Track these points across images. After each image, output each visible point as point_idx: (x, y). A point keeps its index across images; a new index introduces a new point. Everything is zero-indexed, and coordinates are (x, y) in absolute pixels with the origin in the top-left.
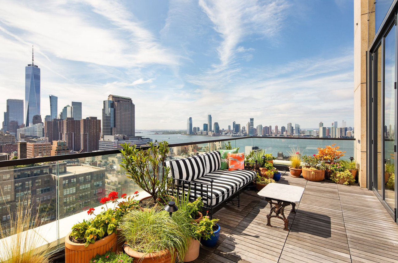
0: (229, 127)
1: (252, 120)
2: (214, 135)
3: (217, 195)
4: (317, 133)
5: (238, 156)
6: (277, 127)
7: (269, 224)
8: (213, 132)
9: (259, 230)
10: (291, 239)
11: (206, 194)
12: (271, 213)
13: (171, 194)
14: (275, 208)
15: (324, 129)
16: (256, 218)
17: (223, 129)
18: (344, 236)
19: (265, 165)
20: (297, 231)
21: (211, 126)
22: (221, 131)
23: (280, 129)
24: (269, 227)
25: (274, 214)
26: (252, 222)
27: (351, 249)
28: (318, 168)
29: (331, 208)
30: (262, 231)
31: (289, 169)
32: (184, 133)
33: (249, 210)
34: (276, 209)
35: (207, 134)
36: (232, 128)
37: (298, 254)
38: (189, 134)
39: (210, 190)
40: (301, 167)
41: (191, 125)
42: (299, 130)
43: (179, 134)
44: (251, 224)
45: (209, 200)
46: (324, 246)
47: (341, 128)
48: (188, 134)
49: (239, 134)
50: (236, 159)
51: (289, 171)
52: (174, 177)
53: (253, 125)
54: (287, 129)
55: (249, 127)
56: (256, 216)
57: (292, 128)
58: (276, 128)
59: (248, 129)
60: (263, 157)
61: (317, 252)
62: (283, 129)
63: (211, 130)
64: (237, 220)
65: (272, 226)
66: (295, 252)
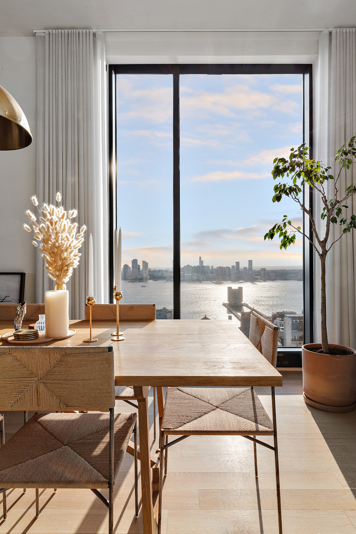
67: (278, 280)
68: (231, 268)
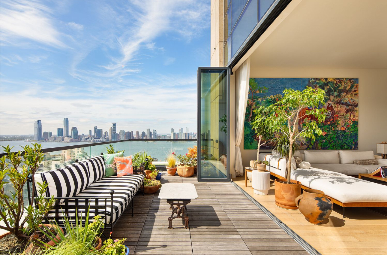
0: (90, 132)
1: (114, 125)
2: (72, 141)
3: (117, 209)
4: (169, 138)
5: (126, 159)
6: (138, 132)
7: (170, 227)
8: (71, 137)
9: (163, 236)
10: (194, 236)
11: (104, 210)
12: (173, 214)
13: (44, 221)
14: (177, 208)
15: (174, 134)
16: (155, 224)
17: (83, 134)
18: (228, 220)
19: (149, 167)
20: (196, 226)
21: (67, 131)
22: (80, 136)
23: (140, 134)
24: (171, 230)
25: (175, 215)
26: (153, 230)
27: (238, 230)
28: (190, 165)
29: (209, 198)
30: (166, 236)
31: (166, 168)
32: (31, 138)
33: (144, 217)
34: (178, 210)
35: (63, 140)
36: (93, 133)
37: (206, 249)
38: (37, 140)
39: (109, 204)
40: (176, 166)
41: (40, 129)
42: (156, 135)
43: (22, 140)
44: (153, 233)
45: (108, 218)
46: (220, 234)
47: (185, 134)
48: (35, 141)
49: (100, 139)
50: (124, 163)
51: (166, 170)
52: (49, 196)
53: (116, 130)
54: (146, 134)
55: (112, 132)
56: (154, 221)
57: (151, 133)
58: (137, 134)
59: (110, 134)
60: (146, 160)
61: (218, 241)
62: (143, 133)
63: (67, 135)
64: (137, 232)
65: (173, 228)
66: (203, 248)
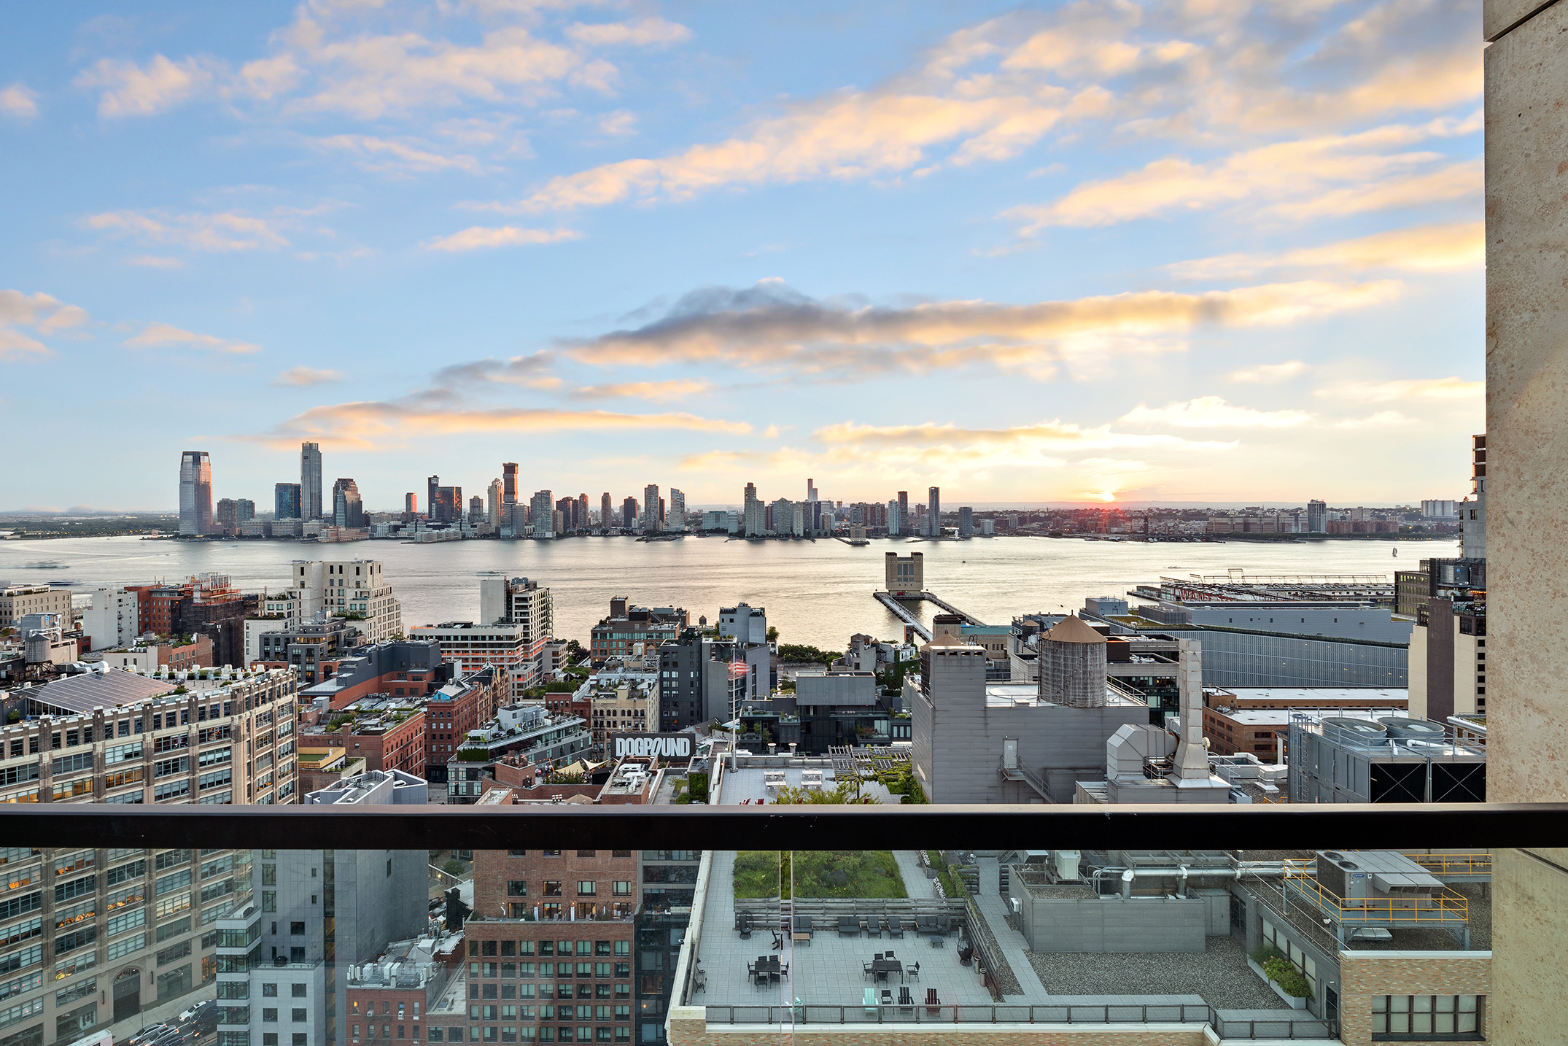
0: (411, 498)
1: (510, 469)
2: (335, 538)
4: (740, 523)
8: (332, 520)
17: (381, 510)
21: (317, 497)
22: (369, 516)
32: (167, 527)
35: (298, 533)
38: (193, 532)
41: (201, 489)
42: (682, 512)
43: (131, 533)
47: (805, 505)
49: (454, 529)
53: (514, 493)
54: (643, 506)
57: (662, 502)
58: (603, 505)
59: (494, 509)
62: (630, 504)
63: (316, 513)
67: (1001, 535)
68: (886, 506)
